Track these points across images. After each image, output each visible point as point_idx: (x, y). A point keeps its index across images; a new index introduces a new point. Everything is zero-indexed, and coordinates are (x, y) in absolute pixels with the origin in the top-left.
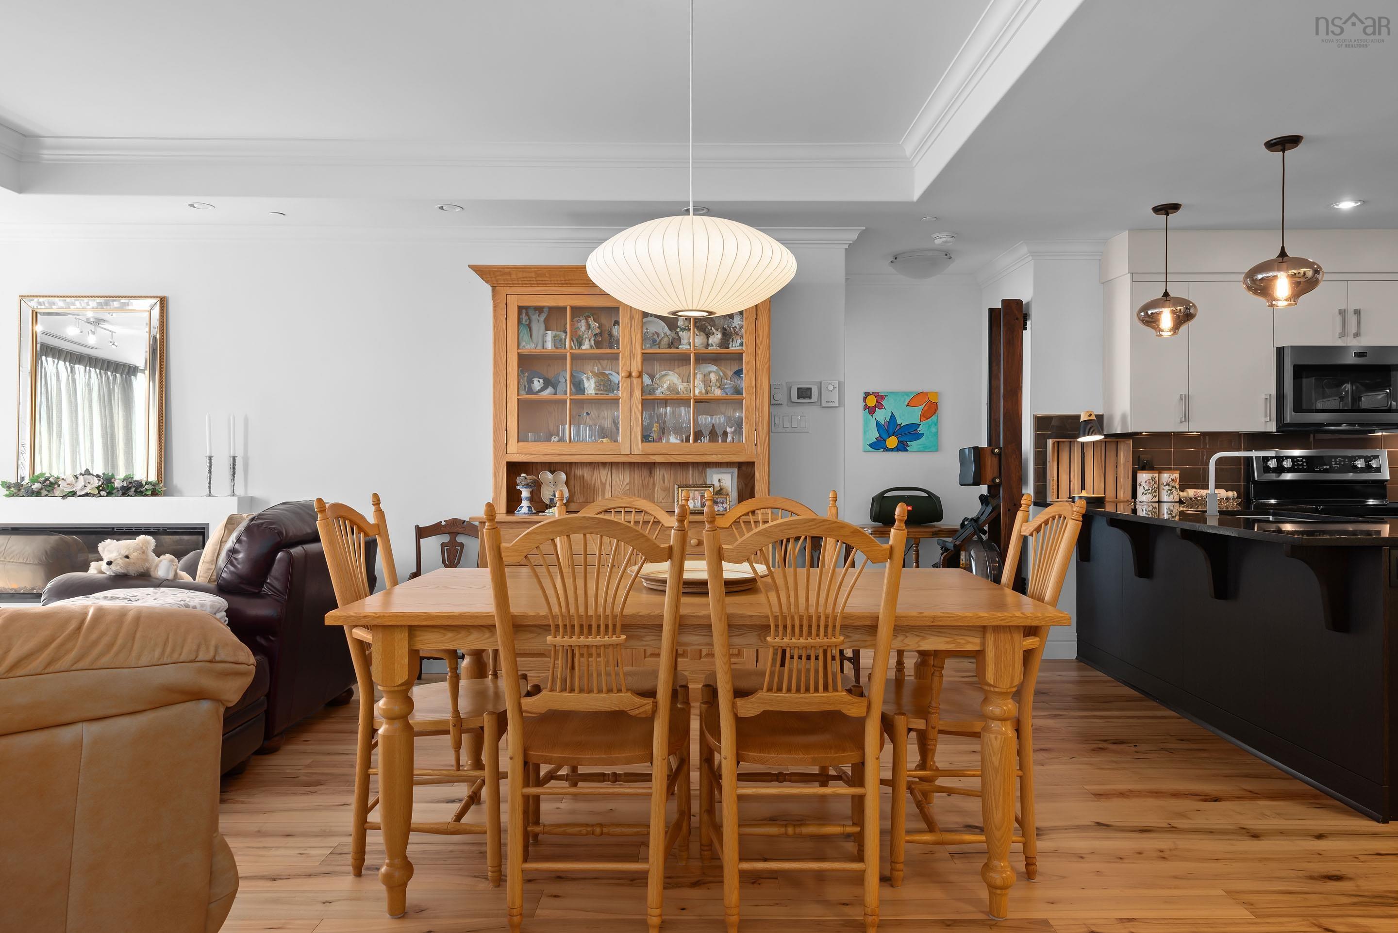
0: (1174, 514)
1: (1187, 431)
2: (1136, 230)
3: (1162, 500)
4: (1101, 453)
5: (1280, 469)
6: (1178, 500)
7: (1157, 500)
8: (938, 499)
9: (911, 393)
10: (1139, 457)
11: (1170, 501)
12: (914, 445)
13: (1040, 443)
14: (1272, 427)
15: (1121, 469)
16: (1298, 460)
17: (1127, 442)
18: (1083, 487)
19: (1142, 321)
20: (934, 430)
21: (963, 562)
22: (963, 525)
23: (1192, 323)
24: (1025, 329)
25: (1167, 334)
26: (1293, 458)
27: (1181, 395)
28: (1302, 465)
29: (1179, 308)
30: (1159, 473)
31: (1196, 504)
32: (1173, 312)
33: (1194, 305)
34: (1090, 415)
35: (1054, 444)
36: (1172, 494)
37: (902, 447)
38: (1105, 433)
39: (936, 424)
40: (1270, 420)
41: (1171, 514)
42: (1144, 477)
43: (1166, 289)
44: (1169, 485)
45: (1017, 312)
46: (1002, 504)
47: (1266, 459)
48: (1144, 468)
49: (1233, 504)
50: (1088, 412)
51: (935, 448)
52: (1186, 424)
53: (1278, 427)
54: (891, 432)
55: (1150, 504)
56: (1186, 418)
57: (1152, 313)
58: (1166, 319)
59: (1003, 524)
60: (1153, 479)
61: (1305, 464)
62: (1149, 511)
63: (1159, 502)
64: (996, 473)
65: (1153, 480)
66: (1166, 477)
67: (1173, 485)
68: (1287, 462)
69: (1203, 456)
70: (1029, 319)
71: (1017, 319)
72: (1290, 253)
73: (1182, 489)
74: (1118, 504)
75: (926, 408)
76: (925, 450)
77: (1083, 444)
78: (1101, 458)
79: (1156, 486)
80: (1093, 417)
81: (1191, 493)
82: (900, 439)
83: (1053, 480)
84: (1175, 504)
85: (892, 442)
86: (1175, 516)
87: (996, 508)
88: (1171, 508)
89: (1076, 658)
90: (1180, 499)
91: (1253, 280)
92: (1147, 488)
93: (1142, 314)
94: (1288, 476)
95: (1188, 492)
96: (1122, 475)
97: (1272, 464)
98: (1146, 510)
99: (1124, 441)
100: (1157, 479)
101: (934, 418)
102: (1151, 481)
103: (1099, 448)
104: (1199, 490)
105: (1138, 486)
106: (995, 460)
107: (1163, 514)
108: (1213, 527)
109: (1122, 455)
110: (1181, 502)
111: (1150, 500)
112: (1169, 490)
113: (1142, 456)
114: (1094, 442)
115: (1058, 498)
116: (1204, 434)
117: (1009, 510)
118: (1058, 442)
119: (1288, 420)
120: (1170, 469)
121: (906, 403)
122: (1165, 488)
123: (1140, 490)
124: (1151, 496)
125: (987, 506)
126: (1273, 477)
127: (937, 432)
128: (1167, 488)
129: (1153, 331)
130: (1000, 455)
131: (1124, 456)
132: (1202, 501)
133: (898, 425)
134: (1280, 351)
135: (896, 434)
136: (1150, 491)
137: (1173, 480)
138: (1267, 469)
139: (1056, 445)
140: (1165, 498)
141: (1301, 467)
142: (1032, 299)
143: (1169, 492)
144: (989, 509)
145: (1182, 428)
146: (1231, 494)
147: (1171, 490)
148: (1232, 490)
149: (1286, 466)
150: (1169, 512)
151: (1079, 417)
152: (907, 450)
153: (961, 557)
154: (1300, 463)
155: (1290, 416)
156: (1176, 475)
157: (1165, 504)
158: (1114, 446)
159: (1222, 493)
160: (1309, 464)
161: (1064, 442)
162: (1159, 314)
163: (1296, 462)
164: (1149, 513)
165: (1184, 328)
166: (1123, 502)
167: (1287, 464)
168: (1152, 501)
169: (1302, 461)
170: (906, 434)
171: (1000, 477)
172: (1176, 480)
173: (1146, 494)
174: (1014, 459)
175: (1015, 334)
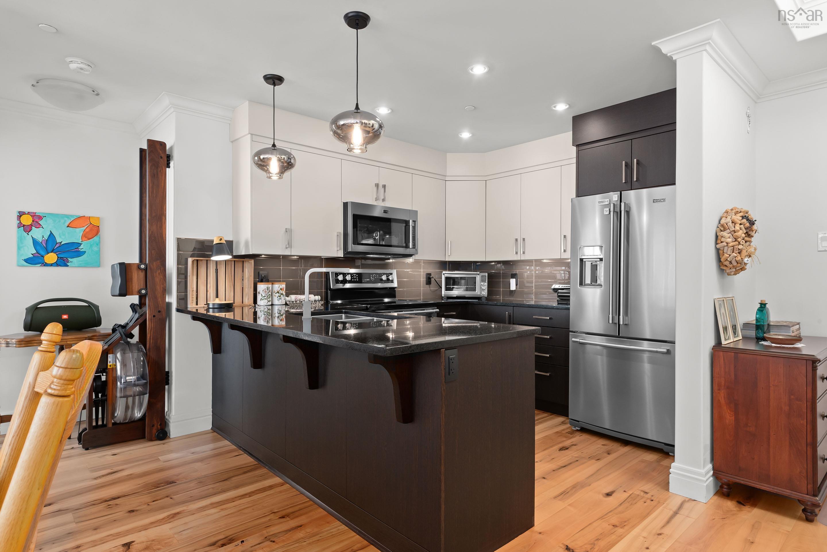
0: (282, 314)
1: (290, 254)
2: (254, 101)
3: (274, 304)
4: (231, 270)
5: (344, 281)
6: (285, 303)
7: (271, 304)
8: (97, 307)
9: (72, 216)
10: (259, 272)
11: (280, 304)
12: (74, 261)
13: (181, 261)
14: (341, 254)
15: (246, 281)
16: (354, 276)
17: (250, 262)
18: (217, 296)
19: (257, 164)
20: (95, 249)
21: (111, 364)
22: (114, 330)
23: (293, 170)
24: (169, 167)
25: (275, 178)
26: (351, 274)
27: (286, 229)
29: (283, 157)
30: (272, 284)
31: (296, 306)
32: (279, 160)
33: (294, 157)
34: (221, 239)
35: (193, 261)
36: (281, 299)
37: (62, 262)
38: (234, 254)
39: (99, 244)
40: (340, 249)
41: (280, 313)
42: (262, 287)
43: (274, 142)
44: (279, 293)
45: (161, 152)
46: (147, 311)
47: (337, 274)
48: (262, 281)
49: (319, 305)
50: (220, 237)
51: (97, 264)
52: (289, 249)
53: (344, 254)
54: (50, 248)
55: (265, 307)
56: (289, 245)
57: (263, 158)
58: (274, 166)
59: (149, 328)
60: (268, 288)
61: (357, 278)
62: (265, 312)
63: (272, 305)
64: (142, 285)
66: (277, 287)
67: (281, 292)
68: (348, 277)
69: (300, 272)
70: (172, 159)
71: (161, 158)
72: (362, 108)
73: (287, 295)
74: (244, 308)
75: (87, 230)
76: (86, 265)
77: (217, 262)
78: (231, 273)
79: (270, 293)
80: (223, 241)
81: (293, 297)
82: (59, 256)
83: (193, 291)
84: (283, 306)
85: (51, 258)
86: (283, 315)
87: (143, 315)
88: (280, 309)
89: (212, 429)
90: (286, 302)
91: (337, 126)
92: (264, 295)
93: (256, 158)
94: (348, 286)
95: (291, 297)
96: (247, 286)
97: (340, 278)
98: (263, 312)
99: (248, 261)
100: (271, 288)
101: (96, 239)
102: (267, 290)
103: (230, 266)
104: (298, 296)
105: (258, 294)
106: (142, 274)
107: (275, 314)
108: (308, 335)
109: (246, 271)
110: (286, 304)
111: (266, 304)
112: (279, 296)
113: (261, 272)
114: (226, 261)
115: (197, 304)
116: (301, 258)
117: (154, 316)
118: (197, 260)
119: (350, 250)
120: (280, 281)
121: (67, 224)
122: (276, 295)
123: (259, 297)
124: (266, 301)
125: (136, 313)
126: (340, 286)
127: (100, 250)
128: (277, 295)
129: (265, 173)
130: (146, 270)
131: (248, 271)
132: (300, 304)
133: (57, 243)
134: (345, 205)
135: (55, 251)
136: (266, 297)
137: (281, 289)
138: (337, 281)
139: (195, 262)
140: (276, 302)
141: (353, 280)
142: (174, 143)
143: (279, 297)
144: (137, 316)
145: (287, 253)
146: (318, 298)
147: (280, 296)
148: (318, 295)
149: (348, 280)
150: (279, 312)
151: (213, 241)
152: (67, 266)
153: (109, 360)
154: (355, 277)
155: (351, 247)
156: (283, 286)
157: (276, 306)
158: (241, 264)
159: (313, 297)
160: (359, 278)
161: (202, 260)
162: (268, 159)
163: (353, 276)
164: (265, 313)
165: (287, 174)
166: (247, 306)
167: (348, 278)
168: (267, 304)
169: (356, 276)
170: (68, 251)
171: (146, 288)
172: (283, 289)
173: (263, 300)
174: (159, 274)
175: (159, 170)
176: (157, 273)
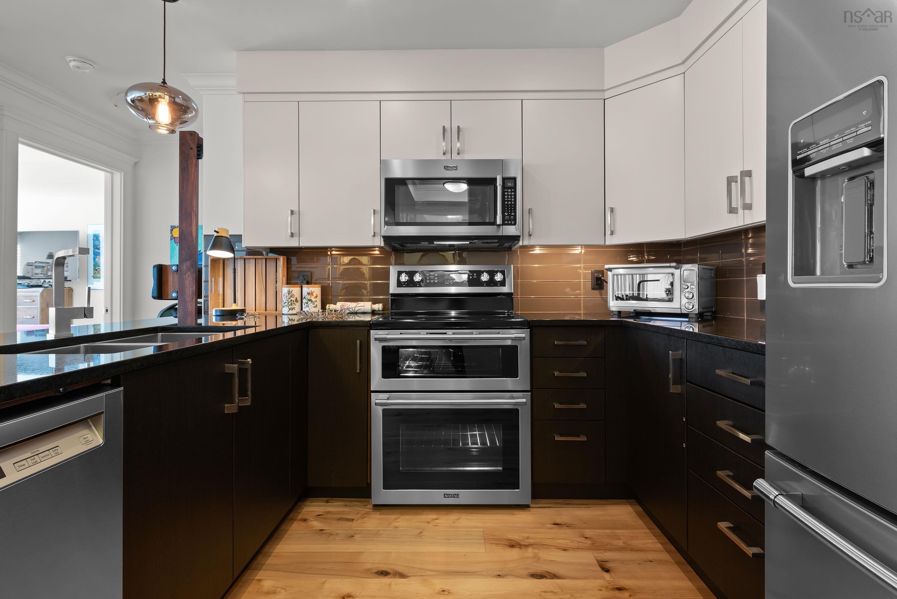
4: (262, 270)
5: (413, 283)
14: (379, 242)
15: (280, 284)
16: (430, 275)
28: (434, 279)
30: (302, 287)
34: (218, 232)
40: (376, 235)
47: (400, 273)
52: (296, 239)
65: (289, 294)
67: (309, 298)
68: (418, 277)
78: (262, 274)
79: (297, 299)
80: (222, 234)
81: (339, 305)
83: (219, 295)
92: (287, 301)
96: (281, 290)
97: (404, 278)
100: (299, 292)
103: (260, 265)
104: (347, 303)
111: (290, 313)
119: (383, 234)
124: (288, 309)
126: (409, 290)
137: (308, 294)
138: (401, 283)
141: (432, 281)
145: (293, 244)
146: (376, 306)
149: (418, 281)
154: (432, 277)
156: (317, 289)
158: (275, 262)
159: (367, 306)
160: (438, 279)
163: (427, 276)
169: (434, 275)
172: (317, 293)
174: (188, 275)
175: (189, 162)
176: (187, 275)
